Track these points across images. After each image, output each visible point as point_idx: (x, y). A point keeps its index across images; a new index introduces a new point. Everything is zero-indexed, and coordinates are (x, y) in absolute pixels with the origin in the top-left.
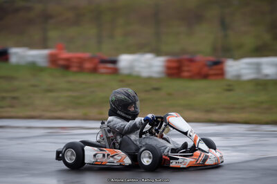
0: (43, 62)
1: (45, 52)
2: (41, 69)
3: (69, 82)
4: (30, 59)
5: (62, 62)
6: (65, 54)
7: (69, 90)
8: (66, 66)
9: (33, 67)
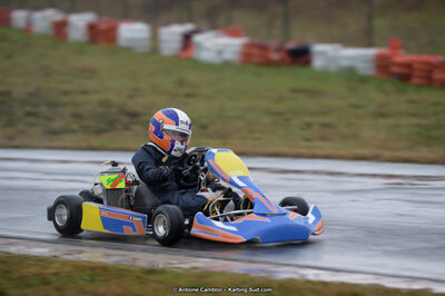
0: (366, 69)
1: (372, 52)
2: (363, 80)
3: (411, 102)
4: (345, 63)
5: (395, 69)
6: (403, 57)
7: (413, 115)
8: (405, 76)
9: (350, 75)
